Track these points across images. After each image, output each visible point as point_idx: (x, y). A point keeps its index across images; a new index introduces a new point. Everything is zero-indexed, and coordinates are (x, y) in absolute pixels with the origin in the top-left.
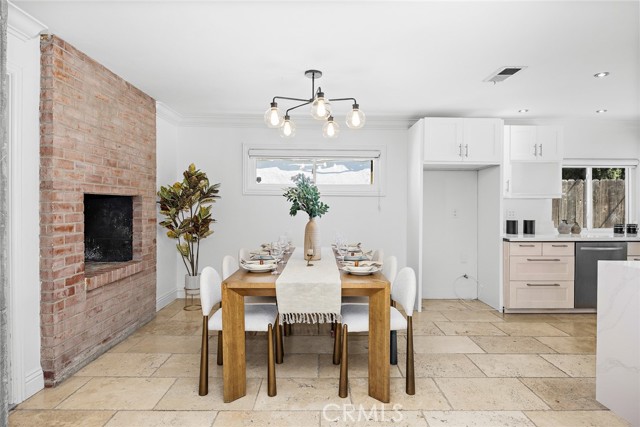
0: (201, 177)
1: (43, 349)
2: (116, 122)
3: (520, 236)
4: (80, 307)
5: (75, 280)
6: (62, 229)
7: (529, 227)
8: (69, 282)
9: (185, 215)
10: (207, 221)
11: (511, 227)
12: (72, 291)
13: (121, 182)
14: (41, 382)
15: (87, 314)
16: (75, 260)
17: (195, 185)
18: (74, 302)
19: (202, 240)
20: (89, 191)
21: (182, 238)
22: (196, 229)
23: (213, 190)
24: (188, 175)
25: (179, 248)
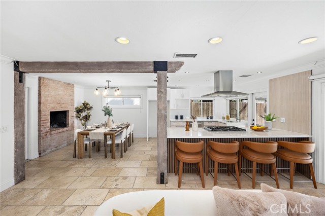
0: (87, 104)
1: (39, 148)
2: (60, 93)
3: (179, 120)
4: (49, 139)
5: (47, 132)
6: (44, 120)
7: (182, 117)
8: (45, 133)
9: (83, 114)
10: (89, 116)
11: (177, 117)
12: (46, 135)
13: (62, 107)
14: (38, 156)
15: (51, 140)
16: (47, 127)
17: (86, 106)
18: (47, 137)
19: (88, 121)
20: (51, 111)
21: (83, 120)
22: (86, 118)
23: (91, 108)
24: (84, 104)
25: (82, 123)
